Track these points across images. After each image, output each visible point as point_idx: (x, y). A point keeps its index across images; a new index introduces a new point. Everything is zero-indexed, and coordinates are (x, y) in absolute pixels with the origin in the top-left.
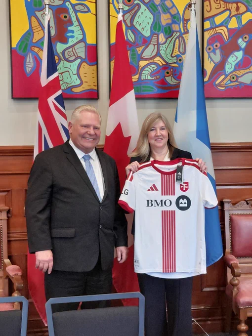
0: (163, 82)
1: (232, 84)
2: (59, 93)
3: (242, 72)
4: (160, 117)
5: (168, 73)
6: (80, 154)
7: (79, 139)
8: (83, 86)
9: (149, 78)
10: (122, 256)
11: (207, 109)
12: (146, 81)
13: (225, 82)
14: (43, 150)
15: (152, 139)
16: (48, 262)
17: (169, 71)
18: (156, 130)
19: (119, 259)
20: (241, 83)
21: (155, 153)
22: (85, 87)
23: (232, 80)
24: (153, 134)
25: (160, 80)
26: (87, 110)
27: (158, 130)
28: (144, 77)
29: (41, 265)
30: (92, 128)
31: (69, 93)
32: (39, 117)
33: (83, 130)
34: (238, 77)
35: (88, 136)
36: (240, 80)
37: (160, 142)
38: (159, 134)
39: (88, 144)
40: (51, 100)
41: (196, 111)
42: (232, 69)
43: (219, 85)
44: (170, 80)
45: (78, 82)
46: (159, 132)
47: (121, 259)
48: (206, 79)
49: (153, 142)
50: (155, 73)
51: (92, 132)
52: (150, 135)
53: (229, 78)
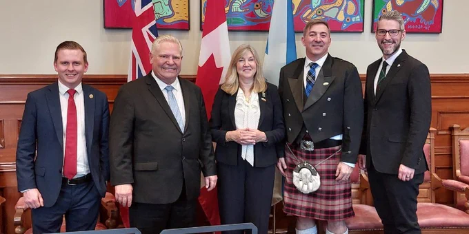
0: (253, 15)
1: (318, 18)
2: (154, 23)
3: (328, 6)
4: (248, 48)
5: (257, 6)
6: (162, 85)
7: (159, 70)
8: (174, 17)
9: (240, 10)
10: (210, 183)
11: (296, 42)
12: (236, 13)
13: (311, 16)
14: (137, 78)
15: (240, 69)
16: (127, 195)
17: (258, 4)
18: (244, 61)
19: (207, 187)
20: (326, 17)
21: (243, 84)
22: (177, 18)
23: (318, 13)
24: (241, 64)
25: (249, 12)
26: (166, 40)
27: (247, 61)
28: (234, 10)
29: (120, 199)
30: (171, 58)
31: (161, 23)
32: (132, 47)
33: (162, 61)
34: (323, 11)
35: (167, 66)
36: (326, 14)
37: (248, 73)
38: (247, 65)
39: (168, 75)
40: (145, 30)
41: (286, 43)
42: (319, 3)
43: (306, 18)
44: (260, 13)
45: (170, 13)
46: (247, 63)
47: (210, 186)
48: (294, 12)
49: (241, 72)
50: (245, 6)
51: (171, 61)
52: (238, 65)
53: (315, 11)
